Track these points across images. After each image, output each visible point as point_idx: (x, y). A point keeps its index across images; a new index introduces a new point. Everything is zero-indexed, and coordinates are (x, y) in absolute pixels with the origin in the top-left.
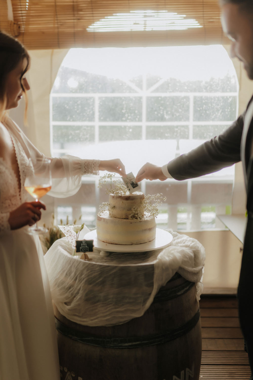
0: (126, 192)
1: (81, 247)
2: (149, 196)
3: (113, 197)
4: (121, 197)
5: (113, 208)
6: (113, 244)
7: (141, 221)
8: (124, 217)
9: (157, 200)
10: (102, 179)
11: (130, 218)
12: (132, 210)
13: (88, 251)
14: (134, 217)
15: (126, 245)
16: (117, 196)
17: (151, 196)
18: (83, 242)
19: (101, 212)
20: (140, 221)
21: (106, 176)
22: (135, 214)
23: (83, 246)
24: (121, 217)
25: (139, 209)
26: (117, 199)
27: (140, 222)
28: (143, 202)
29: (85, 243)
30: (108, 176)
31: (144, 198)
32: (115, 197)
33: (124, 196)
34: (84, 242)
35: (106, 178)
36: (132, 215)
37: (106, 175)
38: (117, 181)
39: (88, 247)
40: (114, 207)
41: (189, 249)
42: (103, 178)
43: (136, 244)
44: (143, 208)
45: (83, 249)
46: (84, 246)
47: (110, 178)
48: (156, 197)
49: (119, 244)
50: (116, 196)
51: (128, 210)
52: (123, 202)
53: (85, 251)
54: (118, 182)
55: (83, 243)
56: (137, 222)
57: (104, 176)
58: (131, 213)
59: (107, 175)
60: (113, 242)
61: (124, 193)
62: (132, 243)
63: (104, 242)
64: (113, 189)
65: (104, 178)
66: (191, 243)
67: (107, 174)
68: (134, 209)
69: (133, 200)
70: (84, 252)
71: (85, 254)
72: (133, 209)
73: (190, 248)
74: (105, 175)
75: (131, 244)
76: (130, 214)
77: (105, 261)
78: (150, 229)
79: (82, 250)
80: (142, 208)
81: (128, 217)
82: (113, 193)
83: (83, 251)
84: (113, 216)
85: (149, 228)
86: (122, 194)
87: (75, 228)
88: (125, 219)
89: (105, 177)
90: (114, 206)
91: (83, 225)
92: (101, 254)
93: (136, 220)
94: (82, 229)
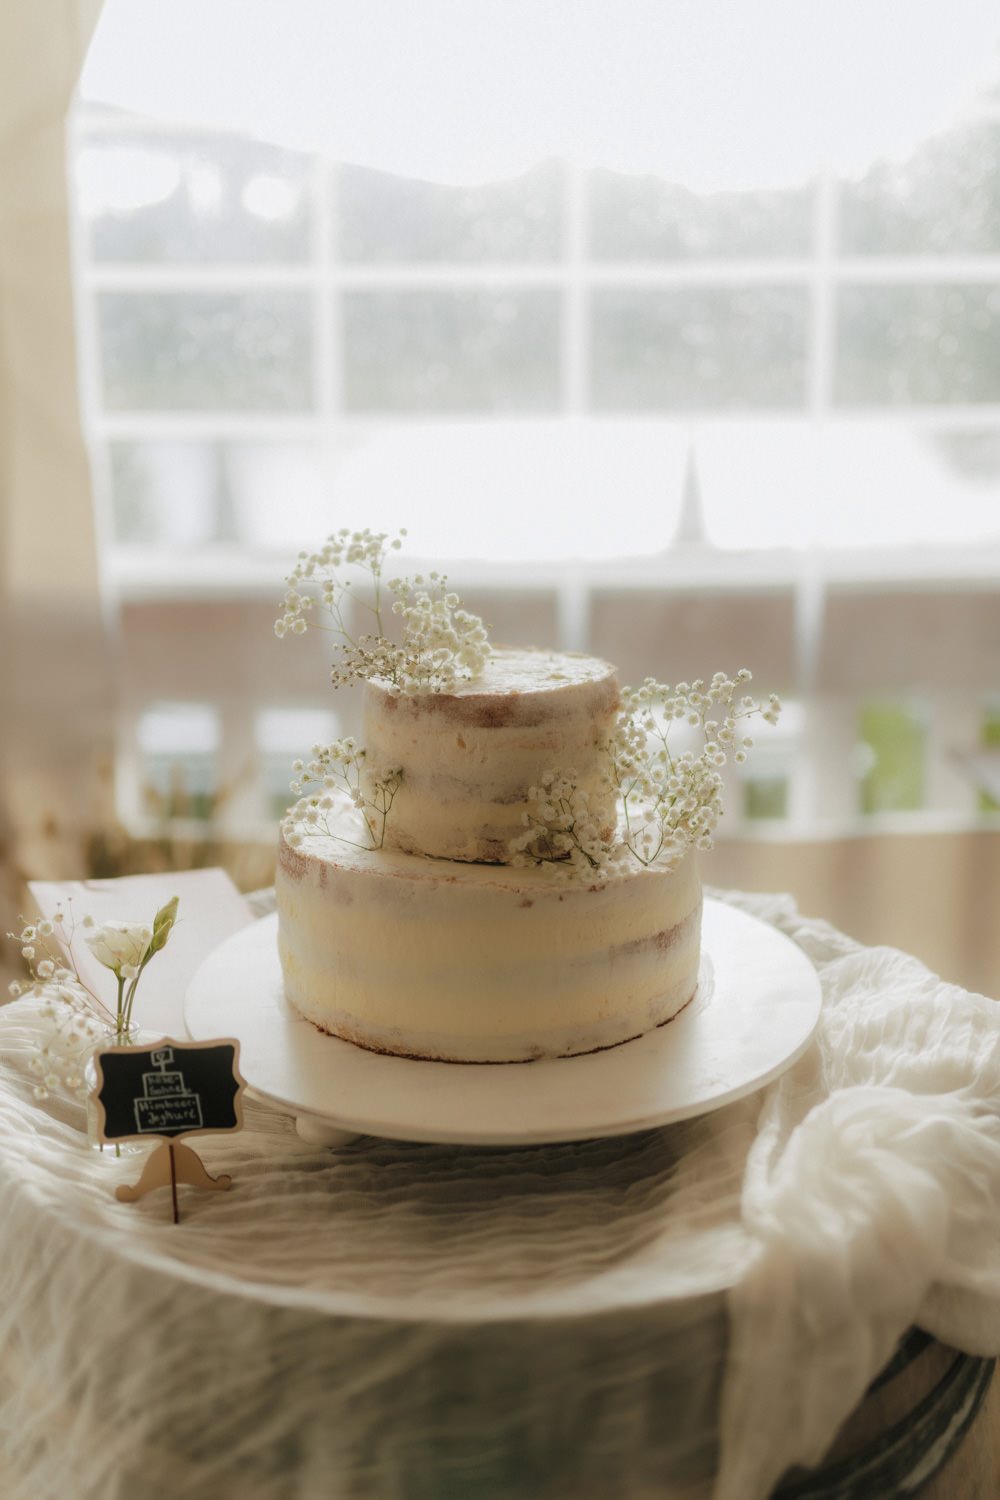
0: (481, 661)
1: (142, 1095)
2: (653, 689)
3: (391, 702)
4: (443, 704)
5: (387, 782)
6: (392, 1054)
7: (603, 887)
8: (472, 850)
9: (715, 724)
10: (310, 571)
11: (519, 861)
12: (532, 795)
13: (196, 1122)
14: (549, 851)
15: (488, 1063)
16: (419, 692)
17: (668, 688)
18: (155, 1064)
19: (299, 816)
20: (597, 882)
21: (338, 549)
22: (554, 830)
23: (157, 1086)
24: (453, 852)
25: (582, 794)
26: (416, 715)
27: (593, 889)
28: (610, 735)
29: (169, 1068)
30: (352, 548)
31: (616, 707)
32: (401, 704)
33: (468, 698)
34: (162, 1063)
35: (337, 562)
36: (530, 836)
37: (337, 539)
38: (418, 580)
39: (197, 1096)
40: (398, 777)
41: (977, 1102)
42: (317, 564)
43: (564, 1057)
44: (611, 779)
45: (159, 1112)
46: (167, 1085)
47: (367, 562)
48: (709, 698)
49: (434, 1056)
50: (411, 695)
51: (500, 801)
52: (461, 743)
53: (173, 1122)
54: (423, 590)
55: (158, 1069)
56: (569, 892)
57: (327, 551)
58: (526, 824)
59: (349, 541)
60: (389, 1043)
61: (468, 672)
62: (536, 1048)
63: (329, 1034)
64: (384, 643)
65: (323, 561)
66: (974, 1046)
67: (344, 533)
68: (548, 789)
69: (536, 723)
70: (171, 1134)
71: (171, 1148)
72: (542, 791)
73: (978, 1093)
74: (331, 539)
75: (527, 1055)
76: (518, 830)
77: (329, 1198)
78: (665, 940)
79: (154, 1118)
80: (605, 781)
81: (504, 850)
82: (389, 670)
83: (157, 1124)
84: (391, 841)
85: (656, 932)
86: (458, 673)
87: (101, 938)
88: (476, 862)
89: (332, 555)
90: (396, 768)
91: (165, 920)
92: (303, 1127)
93: (560, 872)
94: (159, 942)
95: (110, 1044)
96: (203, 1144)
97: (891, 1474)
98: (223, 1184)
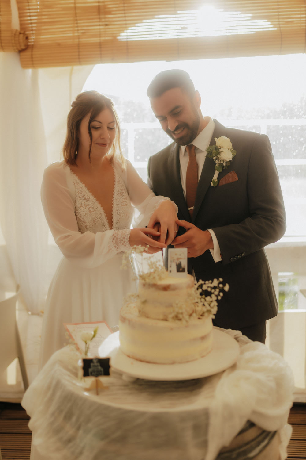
1: (91, 368)
4: (155, 286)
5: (143, 302)
8: (161, 317)
11: (170, 320)
12: (173, 306)
13: (102, 374)
14: (177, 317)
22: (178, 313)
23: (94, 366)
29: (96, 362)
32: (146, 286)
36: (173, 315)
39: (102, 369)
45: (94, 371)
46: (96, 366)
51: (167, 307)
52: (159, 294)
53: (97, 374)
55: (94, 363)
58: (172, 311)
69: (174, 290)
70: (96, 377)
71: (96, 380)
76: (171, 313)
78: (203, 338)
79: (93, 373)
81: (168, 318)
83: (94, 375)
85: (200, 336)
88: (162, 320)
91: (95, 332)
92: (124, 377)
93: (179, 323)
94: (94, 336)
95: (85, 357)
96: (103, 379)
97: (246, 453)
98: (107, 388)
